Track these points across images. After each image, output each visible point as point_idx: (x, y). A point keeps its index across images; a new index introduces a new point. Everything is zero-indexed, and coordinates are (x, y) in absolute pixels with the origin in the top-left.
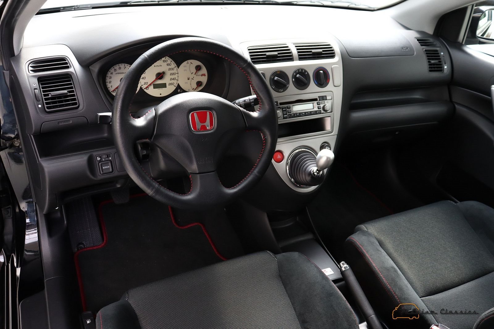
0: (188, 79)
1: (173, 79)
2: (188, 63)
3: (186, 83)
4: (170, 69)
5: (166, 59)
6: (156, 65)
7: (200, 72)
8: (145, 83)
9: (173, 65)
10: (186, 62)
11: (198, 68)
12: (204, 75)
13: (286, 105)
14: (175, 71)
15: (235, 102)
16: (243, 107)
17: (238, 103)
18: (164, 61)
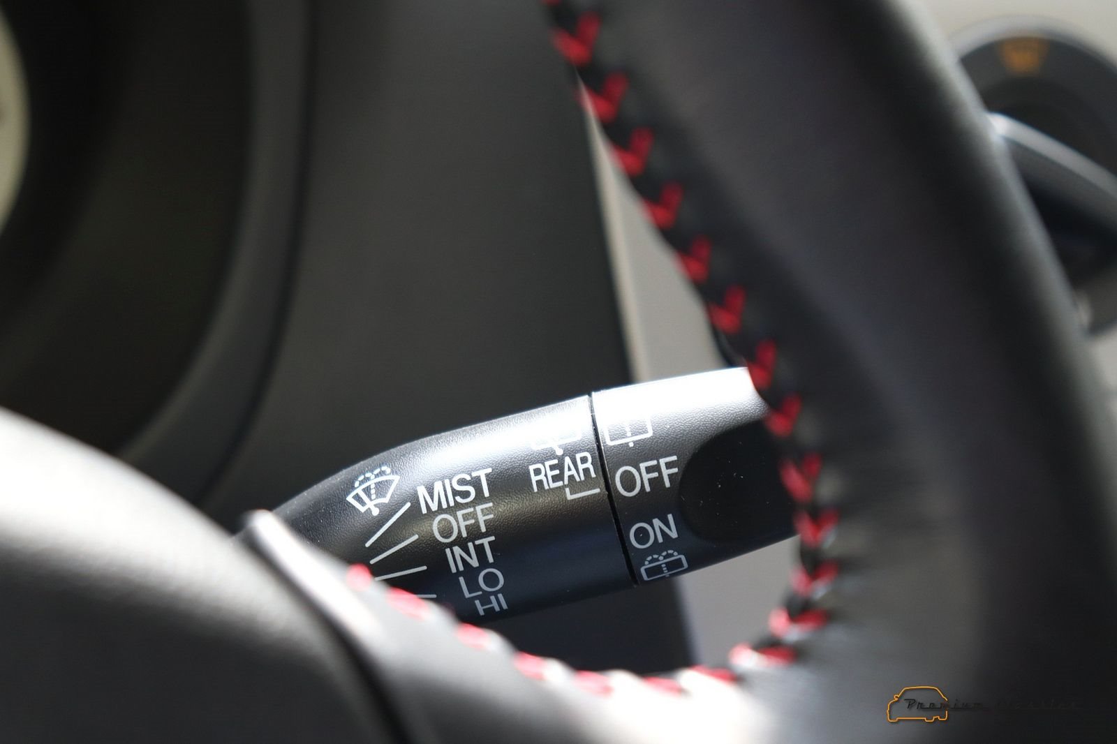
15: (336, 505)
16: (473, 586)
17: (387, 513)
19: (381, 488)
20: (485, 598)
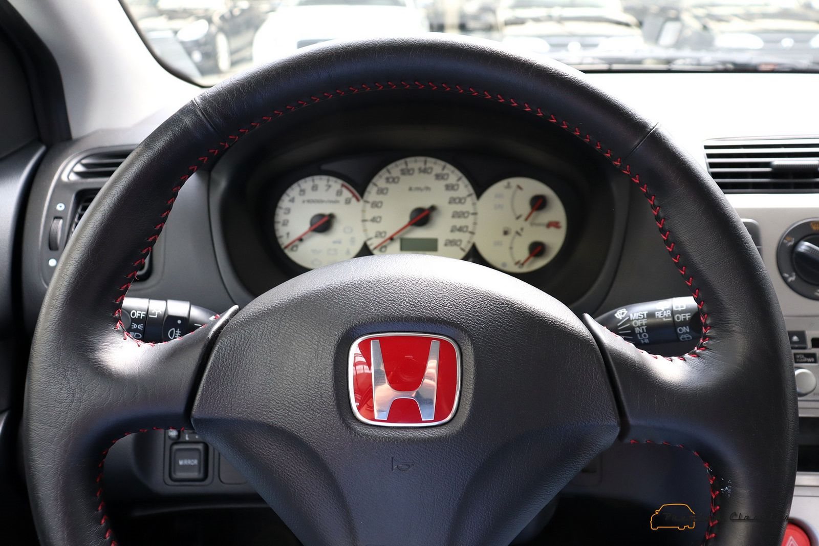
0: (506, 233)
1: (460, 229)
2: (508, 186)
3: (498, 243)
4: (452, 201)
5: (446, 171)
6: (414, 186)
7: (545, 217)
8: (379, 234)
9: (464, 188)
10: (504, 183)
11: (539, 203)
12: (556, 225)
14: (468, 207)
15: (613, 317)
16: (641, 337)
17: (623, 318)
18: (438, 177)
19: (623, 313)
20: (643, 340)
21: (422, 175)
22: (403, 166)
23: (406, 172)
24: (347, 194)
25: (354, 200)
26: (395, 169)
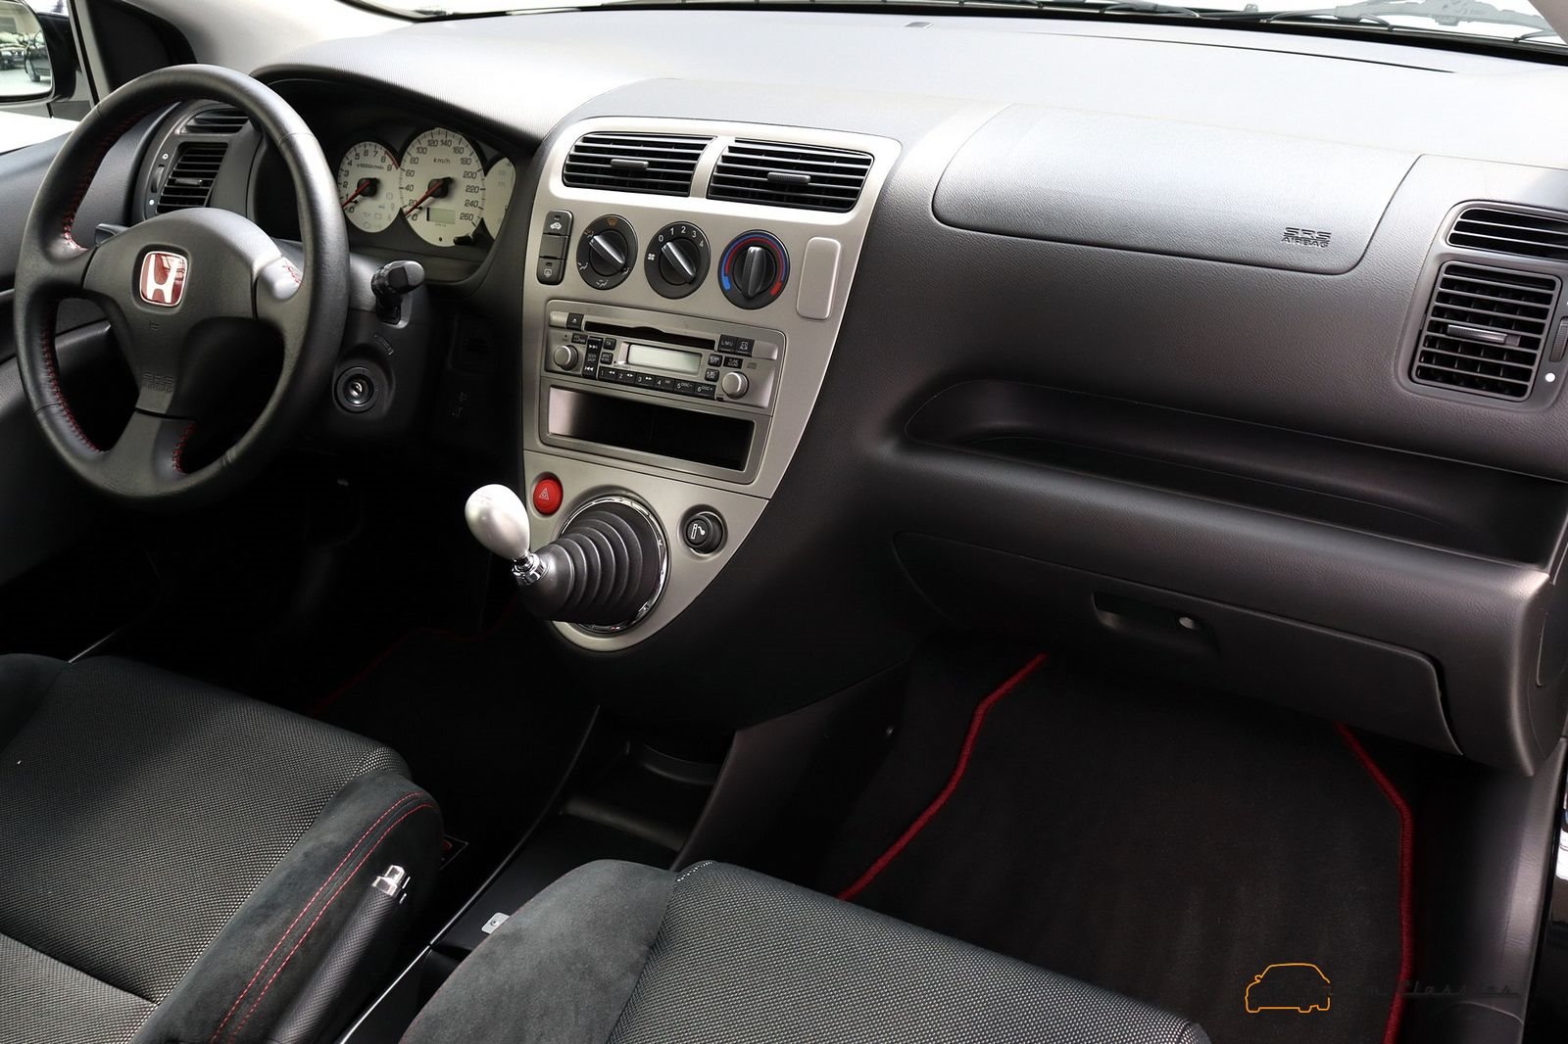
1: (473, 204)
4: (466, 175)
5: (462, 145)
6: (437, 156)
8: (411, 203)
9: (475, 165)
13: (604, 336)
14: (478, 182)
18: (457, 150)
21: (444, 146)
22: (430, 138)
23: (432, 143)
24: (389, 161)
25: (393, 167)
26: (423, 140)
